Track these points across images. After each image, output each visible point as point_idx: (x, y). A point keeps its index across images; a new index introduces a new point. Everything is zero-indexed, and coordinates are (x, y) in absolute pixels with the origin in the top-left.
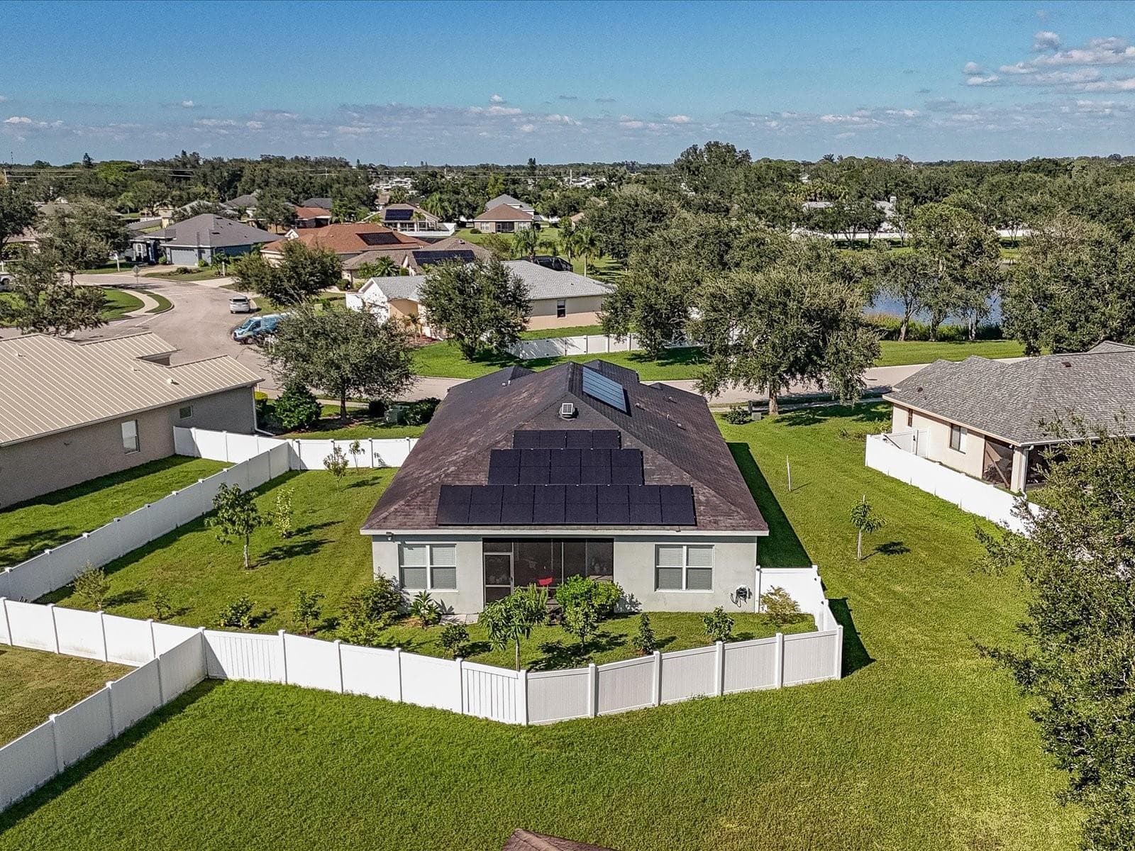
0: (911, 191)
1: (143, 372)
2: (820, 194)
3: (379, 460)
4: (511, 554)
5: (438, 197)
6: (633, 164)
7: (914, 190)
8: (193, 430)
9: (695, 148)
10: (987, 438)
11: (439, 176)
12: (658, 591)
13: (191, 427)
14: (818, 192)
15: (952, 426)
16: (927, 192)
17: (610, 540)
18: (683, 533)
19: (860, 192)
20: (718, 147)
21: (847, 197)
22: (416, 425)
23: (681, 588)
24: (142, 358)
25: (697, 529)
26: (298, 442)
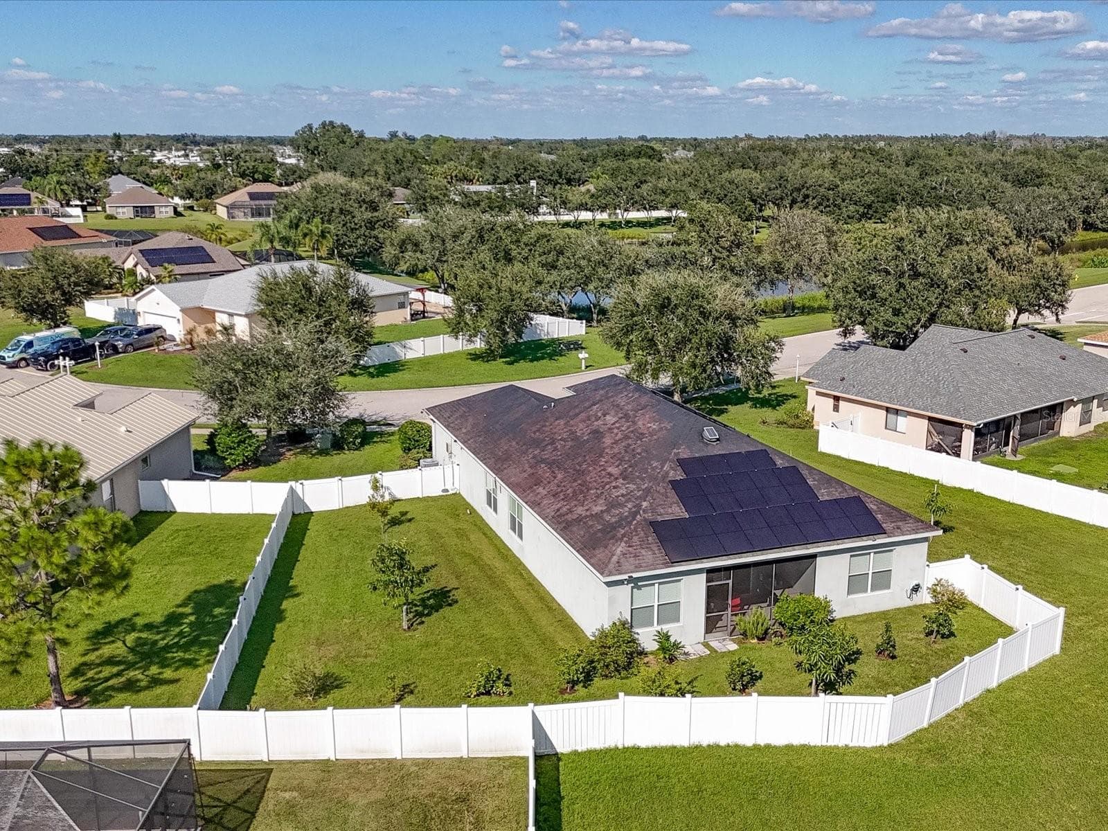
0: (538, 174)
1: (89, 421)
2: (456, 176)
3: (390, 494)
4: (730, 582)
5: (55, 179)
6: (194, 136)
7: (541, 173)
8: (165, 482)
9: (310, 127)
10: (930, 419)
11: (28, 154)
12: (849, 597)
13: (163, 479)
14: (453, 175)
15: (888, 410)
16: (552, 175)
17: (814, 556)
18: (879, 542)
19: (494, 175)
20: (334, 127)
21: (480, 179)
22: (356, 449)
23: (866, 591)
24: (76, 405)
25: (889, 537)
26: (301, 484)
